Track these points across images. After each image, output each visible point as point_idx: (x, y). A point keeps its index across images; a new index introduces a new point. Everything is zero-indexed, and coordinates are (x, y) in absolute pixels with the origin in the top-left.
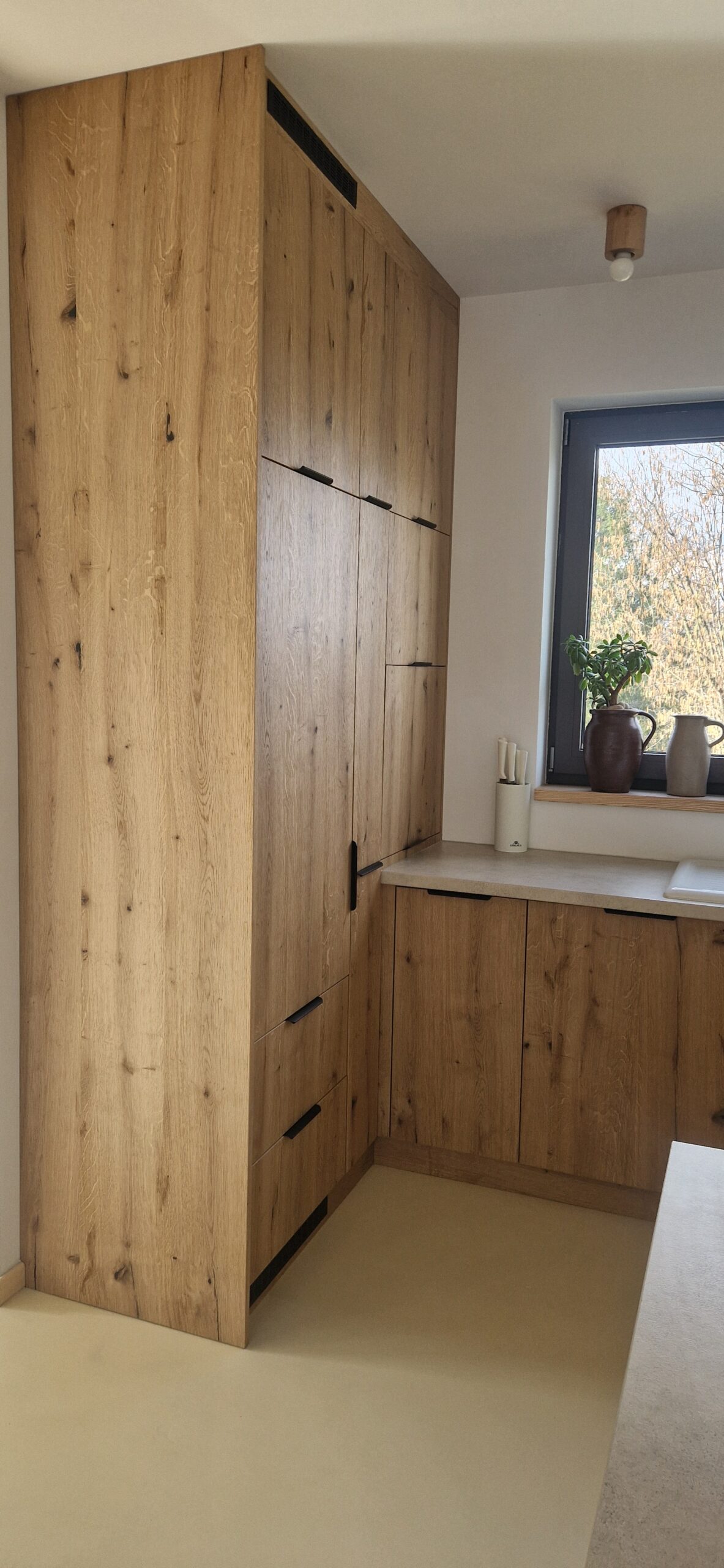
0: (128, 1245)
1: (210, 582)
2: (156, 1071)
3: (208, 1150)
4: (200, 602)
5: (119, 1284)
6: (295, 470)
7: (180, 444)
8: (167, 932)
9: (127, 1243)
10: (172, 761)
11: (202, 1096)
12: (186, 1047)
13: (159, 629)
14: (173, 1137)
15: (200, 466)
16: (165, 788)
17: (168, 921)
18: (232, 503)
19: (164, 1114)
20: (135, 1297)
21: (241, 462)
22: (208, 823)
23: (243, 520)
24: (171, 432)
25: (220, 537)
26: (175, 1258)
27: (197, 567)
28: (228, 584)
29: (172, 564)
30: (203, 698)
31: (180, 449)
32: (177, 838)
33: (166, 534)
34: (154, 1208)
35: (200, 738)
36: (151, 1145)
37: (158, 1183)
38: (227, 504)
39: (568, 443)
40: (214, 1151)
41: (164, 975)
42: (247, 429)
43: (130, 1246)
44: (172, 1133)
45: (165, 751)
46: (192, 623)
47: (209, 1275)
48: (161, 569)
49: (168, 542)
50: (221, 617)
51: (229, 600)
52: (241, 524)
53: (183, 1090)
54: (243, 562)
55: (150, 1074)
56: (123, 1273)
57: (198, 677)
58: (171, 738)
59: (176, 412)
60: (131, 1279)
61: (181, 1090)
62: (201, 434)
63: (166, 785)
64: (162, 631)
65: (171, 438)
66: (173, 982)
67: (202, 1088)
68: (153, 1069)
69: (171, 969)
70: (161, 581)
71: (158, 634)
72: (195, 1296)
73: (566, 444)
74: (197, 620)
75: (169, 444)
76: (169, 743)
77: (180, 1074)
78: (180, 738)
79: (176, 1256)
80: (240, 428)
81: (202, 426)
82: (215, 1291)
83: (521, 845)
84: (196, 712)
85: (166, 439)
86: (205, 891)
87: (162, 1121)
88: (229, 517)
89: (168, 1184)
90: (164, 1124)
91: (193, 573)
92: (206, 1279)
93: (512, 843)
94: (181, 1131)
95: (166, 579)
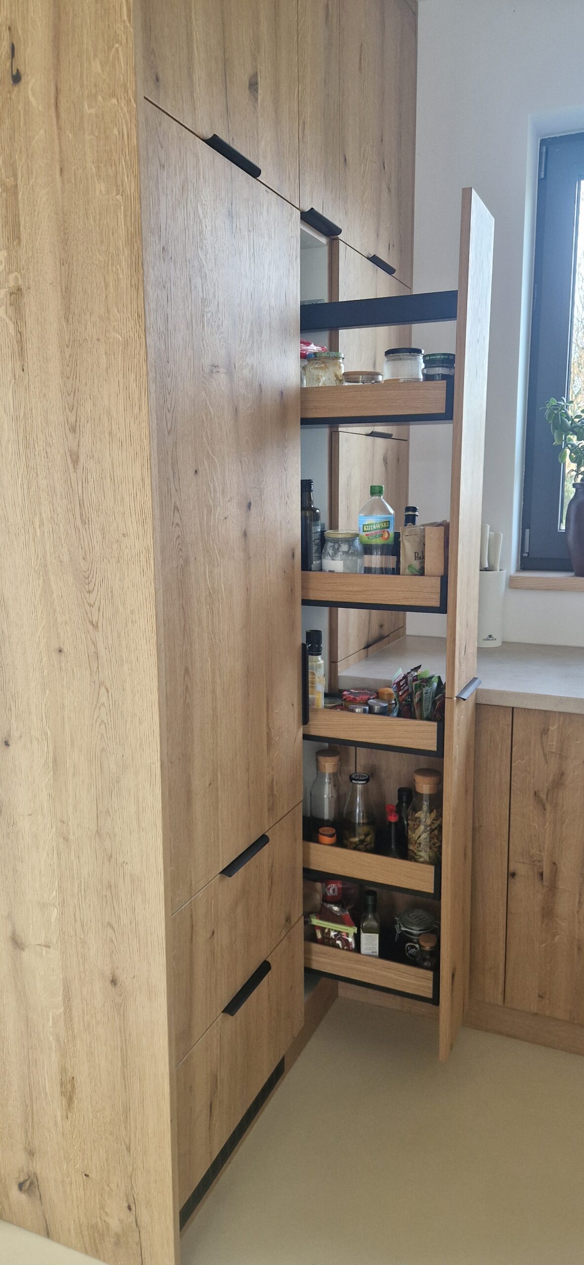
0: (31, 1153)
1: (81, 289)
2: (51, 948)
3: (119, 1050)
4: (70, 320)
5: (23, 1197)
6: (203, 140)
7: (30, 85)
8: (54, 774)
9: (30, 1151)
10: (47, 548)
11: (108, 984)
12: (85, 921)
13: (19, 363)
14: (76, 1031)
15: (58, 117)
16: (41, 584)
17: (55, 760)
18: (105, 165)
19: (64, 1001)
20: (44, 1214)
21: (114, 101)
22: (98, 631)
23: (121, 191)
24: (18, 70)
25: (92, 221)
26: (86, 1175)
27: (63, 268)
28: (106, 289)
29: (30, 267)
30: (82, 458)
31: (30, 93)
32: (60, 651)
33: (19, 226)
34: (59, 1113)
35: (81, 515)
36: (51, 1039)
37: (61, 1085)
38: (98, 168)
40: (126, 1052)
41: (54, 829)
42: (120, 49)
43: (33, 1155)
44: (75, 1026)
45: (38, 533)
46: (61, 352)
47: (128, 1201)
48: (16, 277)
49: (24, 236)
50: (98, 340)
51: (108, 312)
52: (119, 197)
53: (85, 975)
54: (123, 255)
55: (44, 952)
56: (29, 1185)
57: (73, 430)
58: (44, 516)
59: (22, 38)
60: (38, 1194)
61: (83, 975)
62: (57, 67)
63: (41, 581)
64: (23, 366)
65: (17, 78)
66: (66, 839)
67: (108, 973)
68: (47, 946)
69: (63, 822)
70: (17, 293)
71: (18, 371)
72: (114, 1224)
73: (543, 177)
74: (67, 346)
75: (16, 89)
76: (42, 524)
77: (80, 955)
78: (55, 516)
79: (87, 1173)
80: (110, 48)
81: (58, 55)
82: (136, 1220)
83: (495, 639)
84: (73, 476)
85: (11, 82)
86: (99, 722)
87: (62, 1010)
88: (103, 189)
89: (73, 1087)
90: (64, 1014)
91: (59, 278)
92: (126, 1205)
93: (486, 636)
94: (86, 1025)
95: (24, 291)
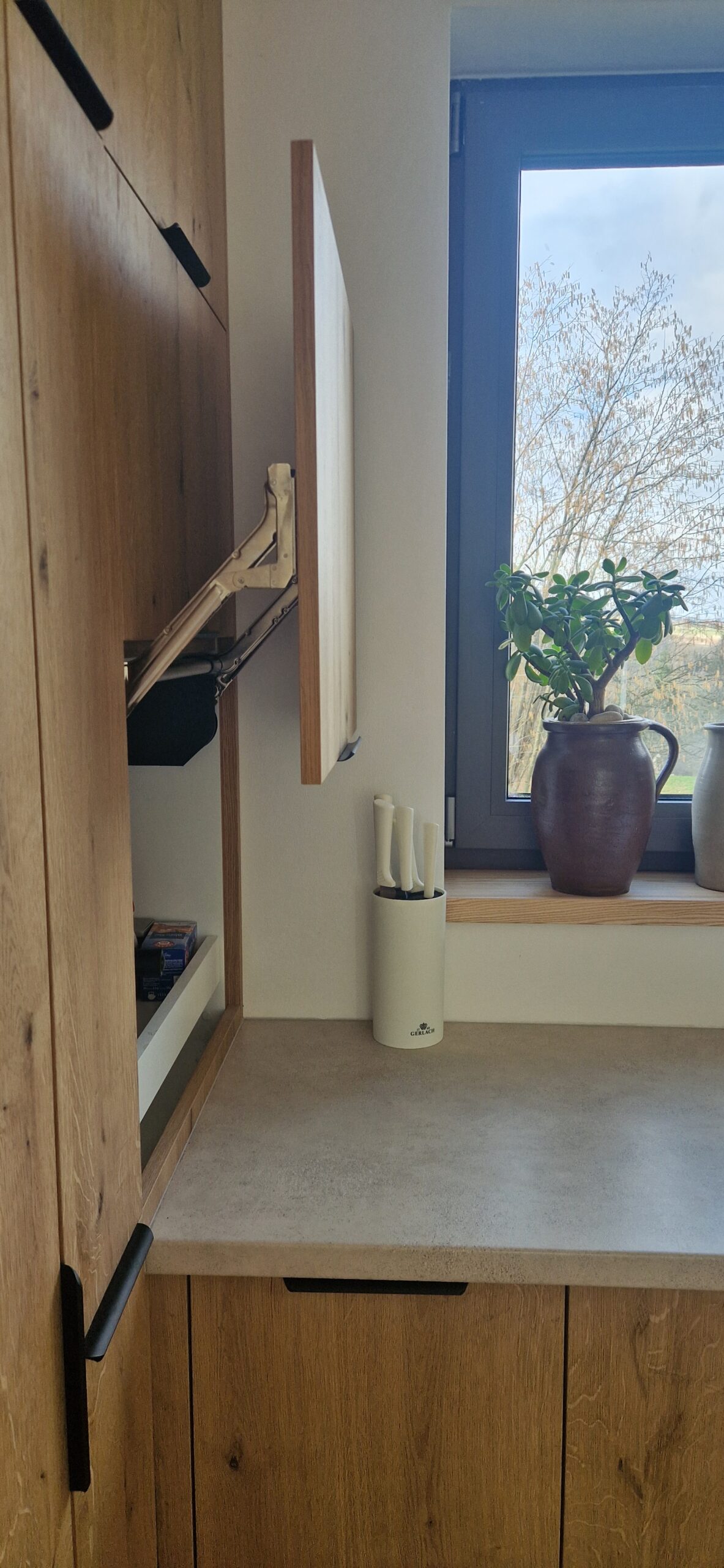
39: (460, 148)
73: (457, 150)
83: (433, 1030)
93: (416, 1027)
